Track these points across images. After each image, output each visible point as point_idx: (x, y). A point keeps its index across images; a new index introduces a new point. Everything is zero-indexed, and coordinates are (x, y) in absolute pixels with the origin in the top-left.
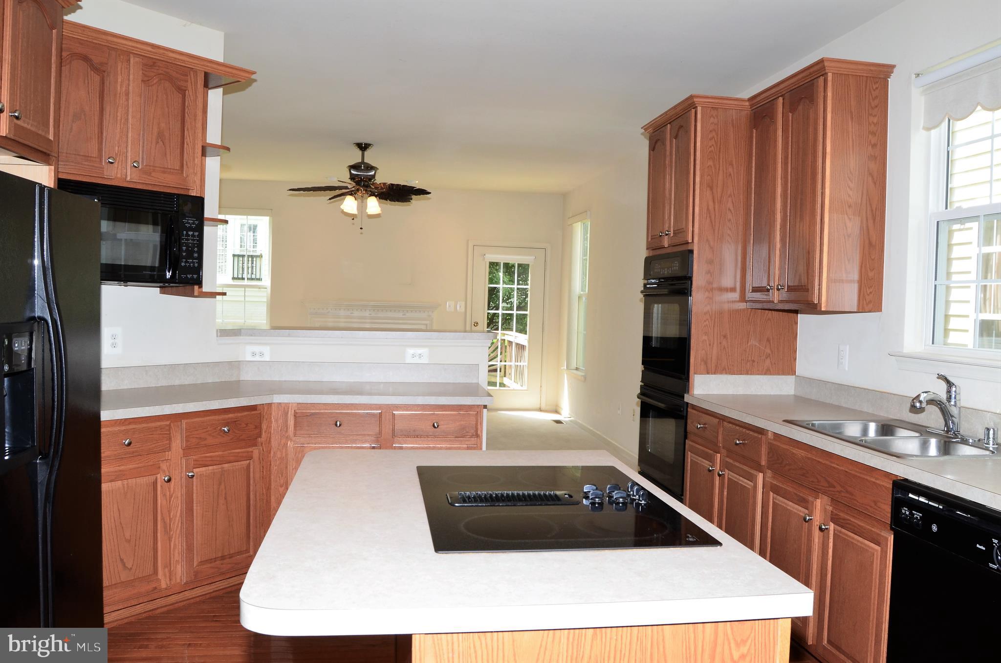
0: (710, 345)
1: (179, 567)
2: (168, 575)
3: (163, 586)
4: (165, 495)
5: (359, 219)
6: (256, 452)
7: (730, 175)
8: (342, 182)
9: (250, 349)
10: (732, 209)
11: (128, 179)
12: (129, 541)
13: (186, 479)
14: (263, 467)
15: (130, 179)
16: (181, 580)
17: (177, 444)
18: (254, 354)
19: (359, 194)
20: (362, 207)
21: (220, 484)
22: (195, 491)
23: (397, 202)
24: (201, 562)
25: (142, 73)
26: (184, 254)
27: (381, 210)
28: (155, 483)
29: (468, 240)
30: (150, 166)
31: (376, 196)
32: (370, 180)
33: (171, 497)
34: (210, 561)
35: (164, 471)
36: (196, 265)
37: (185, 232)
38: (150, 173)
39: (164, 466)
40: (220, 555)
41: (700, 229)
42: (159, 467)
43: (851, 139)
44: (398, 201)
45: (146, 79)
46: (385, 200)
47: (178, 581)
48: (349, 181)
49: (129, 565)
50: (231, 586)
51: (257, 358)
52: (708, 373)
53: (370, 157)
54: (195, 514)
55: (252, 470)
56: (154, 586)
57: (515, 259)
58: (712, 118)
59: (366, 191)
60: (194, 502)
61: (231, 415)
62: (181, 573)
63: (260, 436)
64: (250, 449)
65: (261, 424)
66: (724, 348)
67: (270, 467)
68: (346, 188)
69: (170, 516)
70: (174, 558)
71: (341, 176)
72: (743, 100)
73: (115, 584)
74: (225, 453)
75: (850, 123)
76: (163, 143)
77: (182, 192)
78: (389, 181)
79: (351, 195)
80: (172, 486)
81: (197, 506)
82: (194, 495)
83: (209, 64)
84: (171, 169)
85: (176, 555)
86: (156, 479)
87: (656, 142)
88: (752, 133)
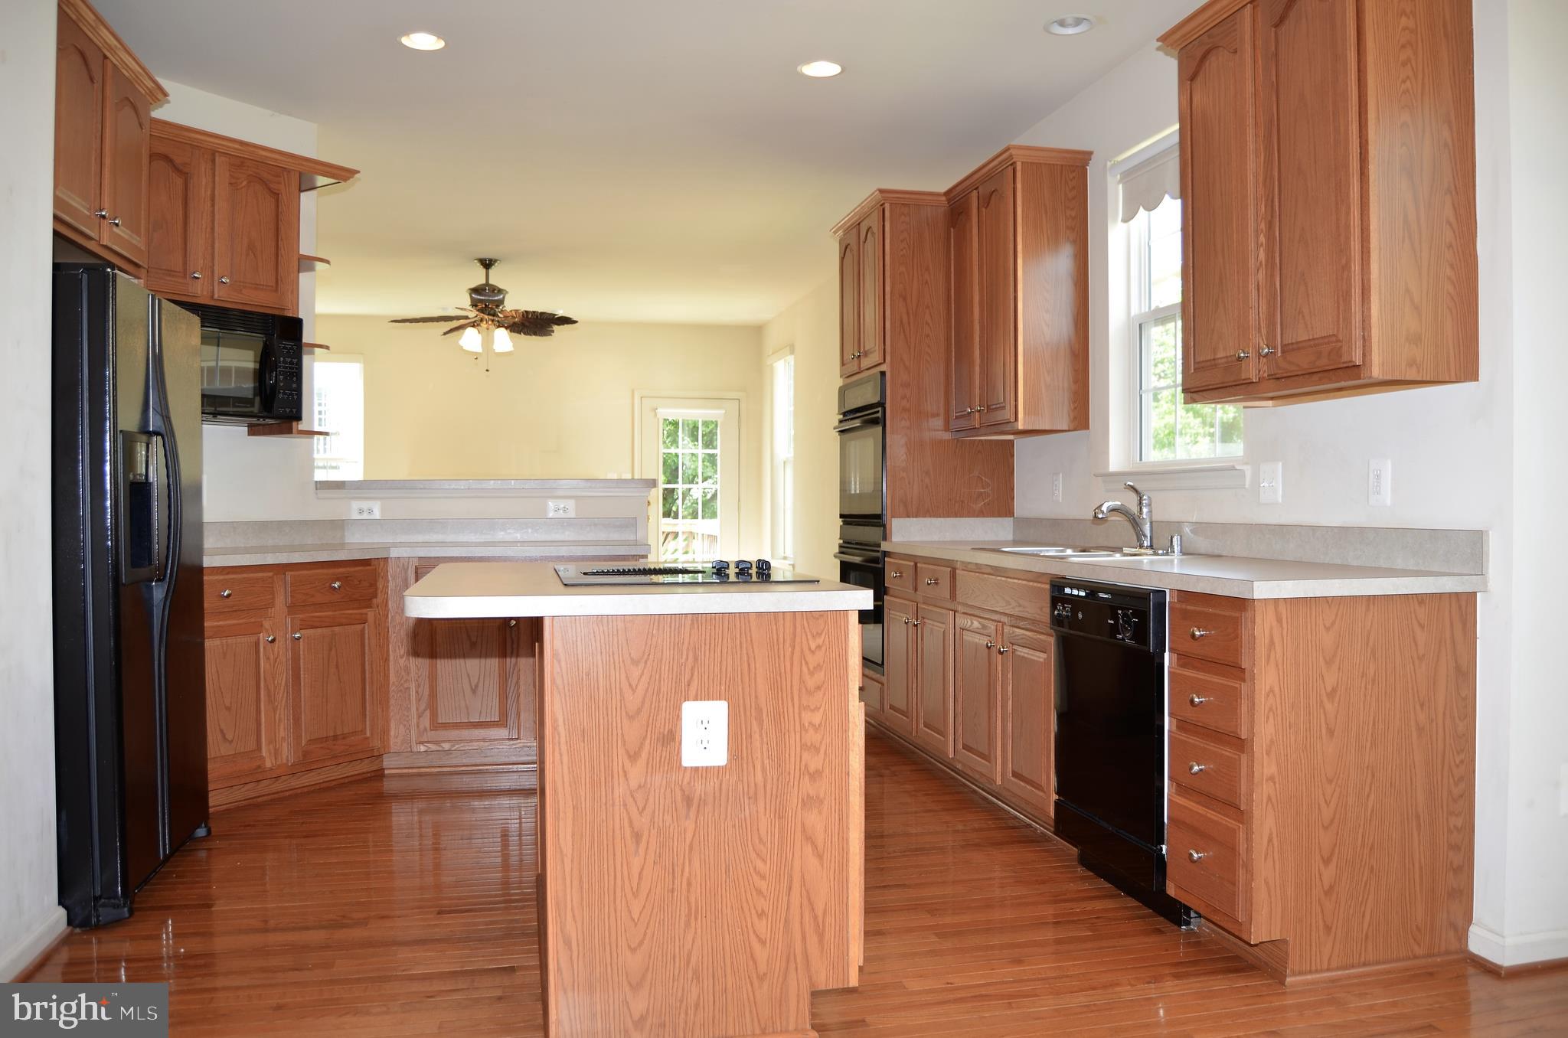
0: (909, 483)
1: (285, 745)
2: (273, 751)
3: (268, 764)
4: (268, 658)
5: (486, 359)
6: (371, 614)
7: (927, 282)
8: (462, 309)
9: (356, 505)
10: (930, 321)
11: (216, 296)
12: (228, 709)
13: (291, 639)
14: (379, 634)
15: (219, 297)
16: (288, 760)
17: (280, 601)
18: (361, 511)
19: (484, 325)
20: (488, 342)
21: (330, 650)
22: (302, 656)
23: (534, 337)
24: (310, 740)
25: (230, 175)
26: (282, 384)
27: (513, 346)
28: (257, 644)
29: (633, 391)
30: (240, 282)
31: (506, 328)
32: (497, 306)
33: (276, 662)
34: (320, 740)
35: (267, 630)
36: (295, 397)
37: (282, 359)
38: (241, 290)
39: (267, 624)
40: (332, 734)
41: (892, 345)
42: (262, 625)
43: (1045, 236)
44: (535, 334)
45: (233, 181)
46: (518, 333)
47: (285, 761)
48: (470, 308)
49: (229, 737)
50: (344, 778)
51: (365, 516)
52: (909, 517)
53: (497, 278)
54: (302, 684)
55: (367, 636)
56: (258, 764)
57: (698, 414)
58: (903, 217)
59: (493, 321)
60: (302, 669)
61: (341, 570)
62: (288, 754)
63: (375, 596)
64: (364, 611)
65: (376, 581)
66: (927, 487)
67: (388, 634)
68: (467, 318)
69: (274, 683)
70: (279, 734)
71: (459, 302)
72: (938, 194)
73: (214, 758)
74: (336, 613)
75: (1044, 215)
76: (254, 254)
77: (276, 312)
78: (523, 308)
79: (474, 326)
80: (276, 649)
81: (304, 674)
82: (302, 661)
83: (304, 163)
84: (263, 285)
85: (282, 729)
86: (259, 639)
87: (846, 248)
88: (949, 234)
